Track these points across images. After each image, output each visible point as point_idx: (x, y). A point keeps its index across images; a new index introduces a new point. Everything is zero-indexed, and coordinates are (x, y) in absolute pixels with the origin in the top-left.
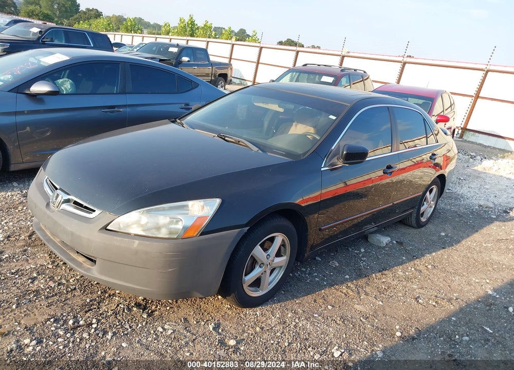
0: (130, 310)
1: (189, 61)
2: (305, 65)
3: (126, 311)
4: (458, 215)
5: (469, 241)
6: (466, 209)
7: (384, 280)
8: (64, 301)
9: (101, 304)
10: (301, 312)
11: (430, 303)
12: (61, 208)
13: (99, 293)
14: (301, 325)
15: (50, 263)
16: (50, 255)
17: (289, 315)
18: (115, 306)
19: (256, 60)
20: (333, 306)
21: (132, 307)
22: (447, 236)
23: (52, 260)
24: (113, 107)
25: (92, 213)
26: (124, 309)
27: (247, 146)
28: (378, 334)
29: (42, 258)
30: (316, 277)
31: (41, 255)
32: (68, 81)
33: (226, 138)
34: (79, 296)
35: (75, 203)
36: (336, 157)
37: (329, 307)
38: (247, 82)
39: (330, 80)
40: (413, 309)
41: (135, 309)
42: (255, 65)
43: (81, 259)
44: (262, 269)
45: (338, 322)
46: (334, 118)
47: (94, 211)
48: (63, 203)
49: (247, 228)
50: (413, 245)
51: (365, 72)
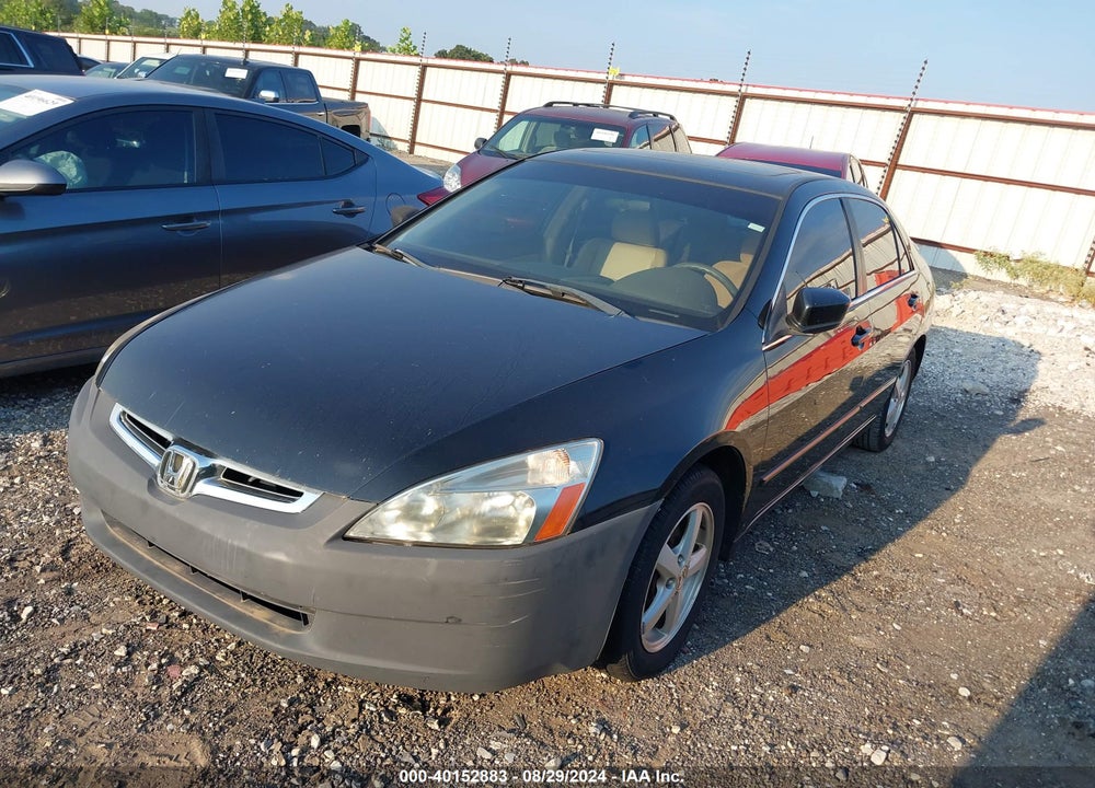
0: (392, 715)
1: (276, 100)
2: (550, 105)
3: (385, 719)
4: (936, 414)
5: (985, 470)
6: (944, 401)
7: (875, 573)
8: (226, 713)
9: (317, 709)
10: (755, 667)
11: (985, 613)
12: (194, 492)
13: (300, 680)
14: (771, 699)
15: (148, 618)
16: (137, 597)
17: (738, 680)
18: (357, 709)
19: (413, 94)
20: (811, 646)
21: (395, 706)
22: (938, 461)
23: (147, 608)
24: (187, 218)
25: (294, 500)
26: (379, 714)
27: (587, 304)
28: (929, 698)
29: (120, 605)
30: (746, 581)
31: (116, 599)
32: (68, 156)
33: (527, 287)
34: (256, 694)
35: (230, 474)
36: (783, 319)
37: (801, 647)
38: (396, 142)
39: (611, 136)
40: (961, 631)
41: (402, 711)
42: (411, 105)
43: (260, 614)
44: (670, 590)
45: (839, 680)
46: (760, 229)
47: (300, 494)
48: (199, 477)
49: (660, 502)
50: (890, 490)
51: (672, 118)
